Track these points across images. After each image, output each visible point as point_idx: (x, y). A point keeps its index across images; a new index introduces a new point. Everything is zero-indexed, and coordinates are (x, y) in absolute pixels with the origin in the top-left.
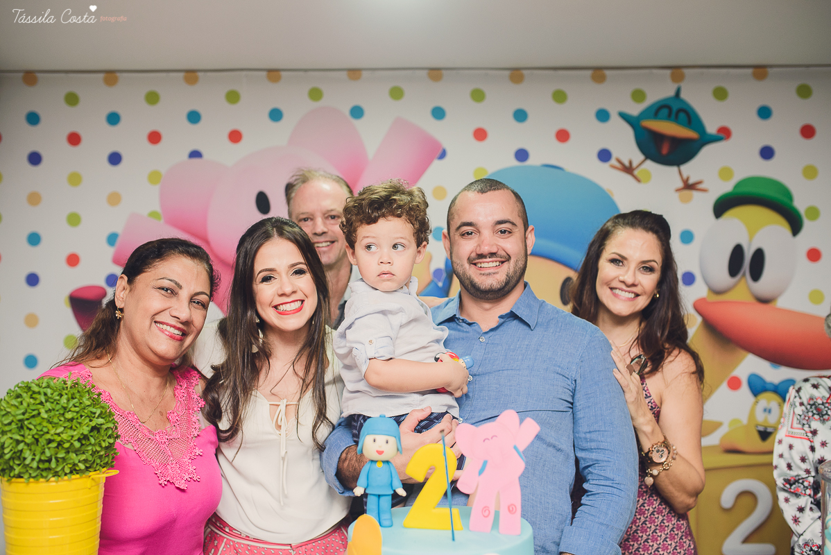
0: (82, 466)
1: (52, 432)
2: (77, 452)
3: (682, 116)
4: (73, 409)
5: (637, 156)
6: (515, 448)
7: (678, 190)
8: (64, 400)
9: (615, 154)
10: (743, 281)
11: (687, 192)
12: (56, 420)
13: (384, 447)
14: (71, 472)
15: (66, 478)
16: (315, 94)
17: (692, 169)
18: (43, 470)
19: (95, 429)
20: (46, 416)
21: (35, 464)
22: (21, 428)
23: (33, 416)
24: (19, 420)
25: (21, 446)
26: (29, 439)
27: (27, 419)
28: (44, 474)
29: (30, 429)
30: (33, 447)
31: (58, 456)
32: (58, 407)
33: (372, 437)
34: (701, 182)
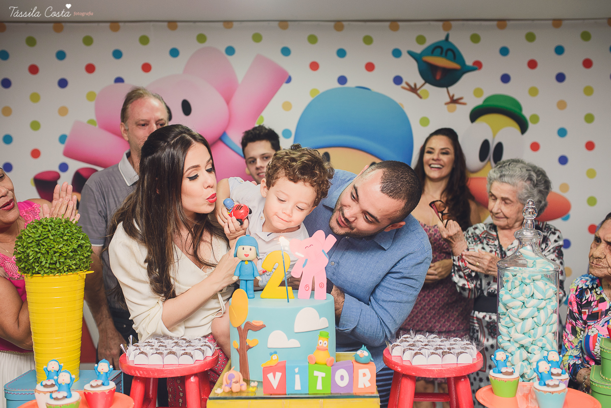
0: (74, 267)
1: (56, 247)
2: (71, 258)
3: (450, 53)
4: (67, 234)
5: (419, 81)
6: (323, 251)
7: (447, 104)
8: (62, 229)
9: (405, 80)
10: (489, 164)
11: (452, 105)
12: (58, 240)
13: (249, 252)
14: (67, 271)
15: (65, 274)
16: (201, 38)
17: (456, 90)
18: (52, 269)
19: (80, 246)
20: (52, 238)
21: (47, 265)
22: (38, 245)
23: (45, 238)
24: (37, 240)
25: (39, 255)
26: (43, 251)
27: (41, 240)
28: (53, 271)
29: (44, 245)
30: (46, 256)
31: (60, 260)
32: (59, 233)
33: (242, 247)
34: (461, 98)
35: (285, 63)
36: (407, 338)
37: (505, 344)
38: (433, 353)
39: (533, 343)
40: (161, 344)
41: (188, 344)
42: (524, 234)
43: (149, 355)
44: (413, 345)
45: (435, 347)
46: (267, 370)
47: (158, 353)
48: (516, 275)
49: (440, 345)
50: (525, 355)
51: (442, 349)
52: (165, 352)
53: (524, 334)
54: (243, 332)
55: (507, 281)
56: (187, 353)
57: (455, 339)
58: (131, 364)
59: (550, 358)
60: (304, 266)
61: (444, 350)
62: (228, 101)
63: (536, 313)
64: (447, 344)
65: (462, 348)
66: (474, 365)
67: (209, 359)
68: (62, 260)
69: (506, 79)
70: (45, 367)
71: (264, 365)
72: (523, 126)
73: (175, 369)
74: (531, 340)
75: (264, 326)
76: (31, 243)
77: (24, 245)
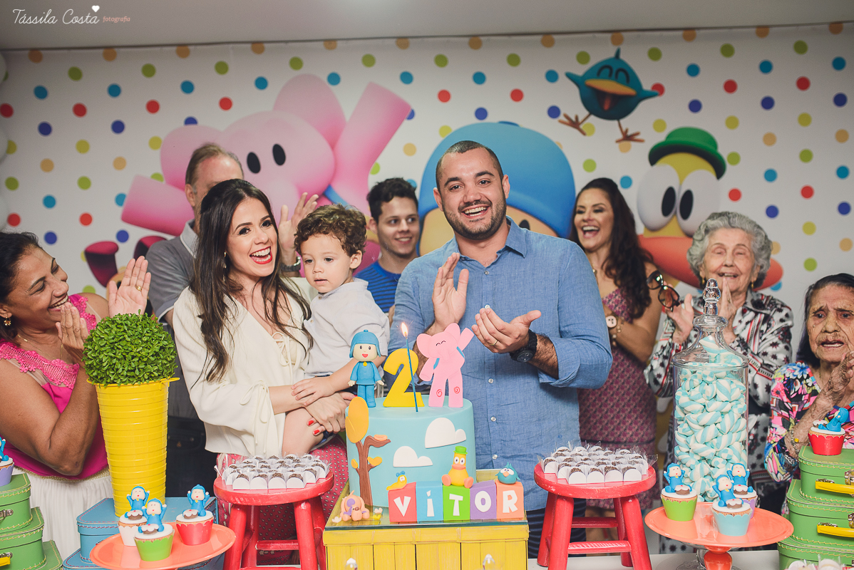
0: (156, 374)
1: (135, 350)
2: (152, 363)
3: (621, 75)
4: (147, 334)
5: (582, 112)
6: (458, 348)
7: (618, 141)
8: (139, 329)
9: (563, 111)
10: (674, 219)
12: (136, 342)
13: (368, 352)
14: (148, 379)
15: (145, 382)
16: (296, 63)
17: (630, 123)
18: (130, 377)
19: (162, 348)
20: (129, 339)
21: (125, 373)
22: (113, 348)
23: (120, 340)
24: (111, 343)
25: (114, 361)
26: (119, 356)
27: (116, 342)
28: (131, 379)
29: (119, 349)
30: (123, 361)
31: (140, 367)
32: (136, 334)
33: (359, 345)
34: (637, 134)
35: (407, 94)
36: (563, 450)
37: (683, 457)
38: (593, 470)
39: (717, 455)
40: (264, 464)
41: (296, 464)
42: (705, 321)
43: (250, 478)
44: (570, 460)
45: (597, 461)
46: (393, 494)
47: (262, 476)
48: (695, 372)
49: (603, 459)
50: (707, 468)
51: (605, 463)
52: (270, 474)
53: (705, 443)
54: (363, 450)
55: (685, 380)
56: (295, 475)
57: (622, 451)
58: (229, 490)
59: (735, 473)
60: (435, 367)
61: (608, 466)
62: (333, 145)
63: (720, 419)
64: (612, 458)
65: (630, 463)
66: (644, 483)
67: (322, 482)
68: (142, 366)
69: (695, 106)
70: (128, 495)
71: (390, 488)
72: (719, 168)
73: (282, 495)
74: (714, 451)
75: (388, 441)
76: (104, 346)
77: (96, 349)
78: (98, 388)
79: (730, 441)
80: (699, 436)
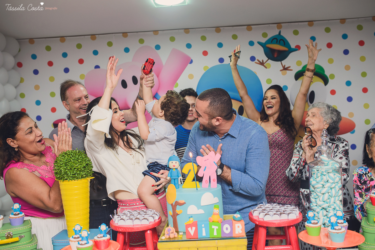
0: (85, 176)
1: (75, 166)
2: (83, 171)
3: (282, 42)
4: (80, 159)
5: (265, 58)
6: (214, 162)
7: (281, 71)
8: (77, 156)
12: (76, 162)
13: (175, 164)
14: (81, 178)
16: (141, 41)
17: (286, 62)
18: (73, 177)
19: (87, 164)
20: (73, 161)
21: (71, 176)
22: (66, 165)
23: (69, 162)
24: (65, 163)
25: (67, 170)
26: (69, 168)
27: (67, 162)
28: (74, 178)
29: (69, 165)
30: (70, 171)
31: (78, 173)
32: (76, 158)
33: (171, 162)
34: (289, 67)
36: (261, 206)
37: (314, 208)
38: (275, 214)
39: (329, 206)
40: (131, 214)
41: (145, 213)
42: (322, 148)
43: (126, 220)
44: (264, 210)
45: (276, 210)
46: (188, 226)
47: (131, 219)
48: (318, 170)
49: (279, 209)
50: (325, 213)
52: (134, 218)
53: (324, 202)
54: (174, 207)
55: (314, 174)
56: (145, 218)
58: (116, 225)
59: (338, 215)
60: (204, 170)
61: (281, 212)
62: (158, 76)
63: (330, 191)
64: (283, 208)
65: (291, 211)
66: (297, 219)
67: (157, 221)
68: (78, 172)
70: (73, 228)
71: (186, 223)
72: (326, 81)
73: (139, 227)
74: (328, 205)
75: (185, 203)
76: (62, 164)
77: (59, 165)
78: (60, 182)
79: (335, 200)
80: (321, 199)
